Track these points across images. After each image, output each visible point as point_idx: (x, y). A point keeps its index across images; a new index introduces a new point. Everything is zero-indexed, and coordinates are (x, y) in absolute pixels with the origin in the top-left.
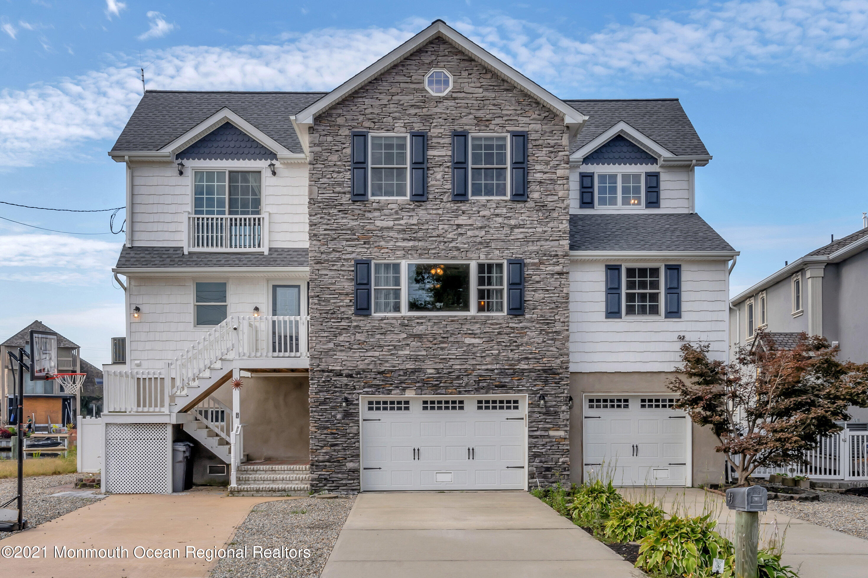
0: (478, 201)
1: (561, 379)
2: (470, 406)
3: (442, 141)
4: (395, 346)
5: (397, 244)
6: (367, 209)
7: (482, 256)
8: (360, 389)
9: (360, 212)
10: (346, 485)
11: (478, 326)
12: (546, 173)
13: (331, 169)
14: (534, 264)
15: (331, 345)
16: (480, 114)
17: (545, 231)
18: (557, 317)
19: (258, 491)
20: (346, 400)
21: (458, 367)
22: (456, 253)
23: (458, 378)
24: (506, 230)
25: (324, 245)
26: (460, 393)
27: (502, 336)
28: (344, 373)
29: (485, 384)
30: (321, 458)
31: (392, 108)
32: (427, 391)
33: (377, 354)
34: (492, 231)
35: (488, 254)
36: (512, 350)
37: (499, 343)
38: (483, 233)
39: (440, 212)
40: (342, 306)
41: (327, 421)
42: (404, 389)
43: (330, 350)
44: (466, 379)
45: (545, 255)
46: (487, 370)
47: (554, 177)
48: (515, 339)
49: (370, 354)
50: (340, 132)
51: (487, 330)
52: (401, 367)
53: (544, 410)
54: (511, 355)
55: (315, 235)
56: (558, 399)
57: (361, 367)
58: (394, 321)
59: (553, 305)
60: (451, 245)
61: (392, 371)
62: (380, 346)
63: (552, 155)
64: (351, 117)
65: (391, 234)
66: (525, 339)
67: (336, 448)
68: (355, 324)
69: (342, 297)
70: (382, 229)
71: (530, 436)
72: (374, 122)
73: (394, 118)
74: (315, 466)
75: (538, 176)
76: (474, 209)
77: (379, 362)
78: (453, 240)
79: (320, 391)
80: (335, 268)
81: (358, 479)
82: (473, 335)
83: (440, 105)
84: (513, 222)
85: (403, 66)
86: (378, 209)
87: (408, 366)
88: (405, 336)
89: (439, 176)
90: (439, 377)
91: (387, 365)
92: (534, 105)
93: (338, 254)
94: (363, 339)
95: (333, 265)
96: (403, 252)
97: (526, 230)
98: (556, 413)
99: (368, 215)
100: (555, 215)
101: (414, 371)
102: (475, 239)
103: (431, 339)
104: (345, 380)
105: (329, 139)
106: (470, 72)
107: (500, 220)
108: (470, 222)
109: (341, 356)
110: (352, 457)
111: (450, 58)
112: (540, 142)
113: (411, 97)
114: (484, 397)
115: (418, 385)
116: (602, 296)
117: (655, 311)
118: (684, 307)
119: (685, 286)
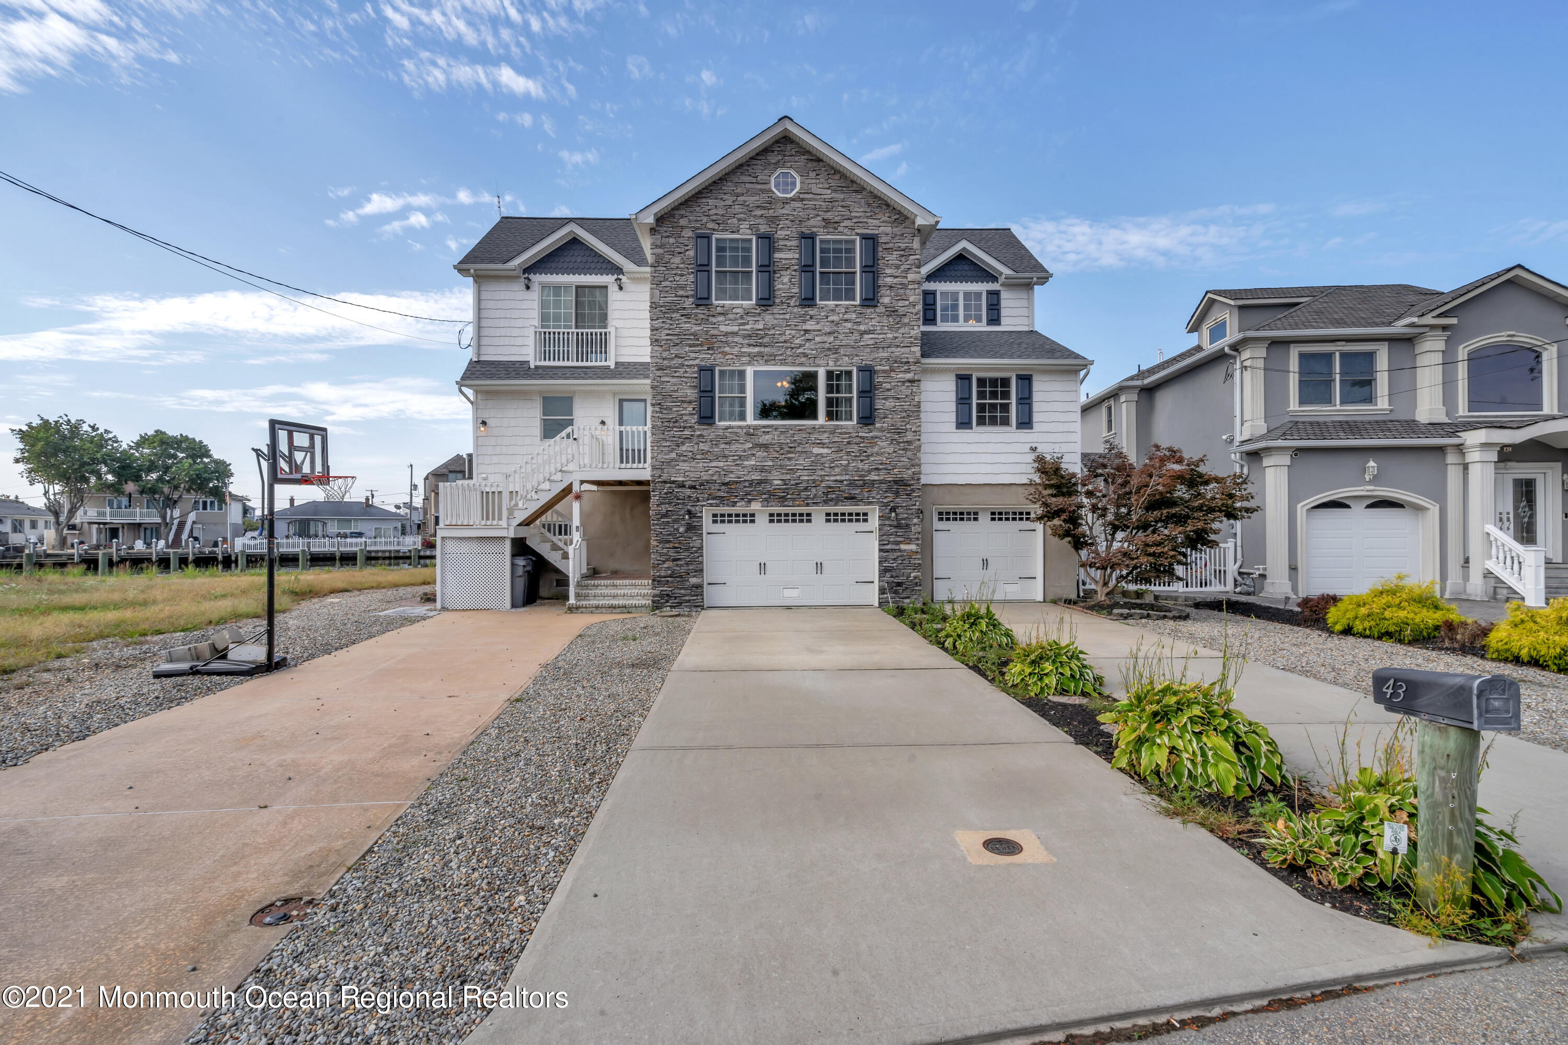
0: (826, 305)
1: (913, 490)
2: (818, 518)
3: (789, 244)
4: (740, 457)
5: (743, 350)
6: (711, 313)
7: (831, 363)
8: (703, 501)
9: (703, 316)
10: (689, 601)
11: (826, 435)
12: (896, 277)
13: (674, 272)
14: (884, 371)
15: (673, 455)
16: (828, 216)
17: (896, 337)
18: (908, 426)
19: (597, 607)
20: (689, 512)
21: (806, 478)
22: (803, 359)
23: (806, 489)
24: (856, 336)
25: (666, 351)
26: (808, 505)
27: (852, 446)
28: (687, 484)
29: (834, 496)
30: (663, 573)
31: (737, 209)
32: (773, 503)
33: (721, 464)
34: (841, 337)
35: (837, 360)
36: (862, 461)
37: (848, 453)
38: (832, 339)
39: (787, 316)
40: (685, 414)
41: (669, 535)
42: (750, 501)
43: (673, 460)
44: (814, 490)
45: (896, 362)
46: (836, 481)
47: (905, 281)
48: (865, 449)
49: (714, 464)
50: (683, 234)
51: (836, 439)
52: (746, 478)
53: (895, 523)
54: (860, 465)
55: (657, 340)
56: (910, 512)
57: (705, 478)
58: (739, 430)
59: (904, 414)
60: (799, 351)
61: (737, 482)
62: (725, 456)
63: (903, 259)
64: (695, 218)
65: (736, 340)
66: (876, 449)
67: (679, 562)
68: (699, 433)
69: (685, 405)
70: (726, 334)
71: (881, 550)
72: (718, 224)
73: (740, 220)
74: (657, 581)
75: (889, 280)
76: (822, 314)
77: (723, 473)
78: (801, 346)
79: (662, 503)
80: (677, 374)
81: (702, 595)
82: (822, 445)
83: (787, 206)
84: (862, 328)
85: (749, 165)
86: (723, 314)
87: (754, 477)
88: (751, 445)
89: (786, 280)
90: (787, 489)
91: (732, 476)
92: (884, 207)
93: (680, 361)
94: (706, 449)
95: (676, 372)
96: (748, 358)
97: (876, 336)
98: (908, 526)
99: (711, 319)
100: (906, 320)
101: (760, 482)
102: (823, 345)
103: (778, 449)
104: (688, 492)
105: (672, 240)
106: (818, 172)
107: (849, 325)
108: (818, 327)
109: (684, 466)
110: (696, 571)
111: (797, 158)
112: (891, 245)
113: (757, 198)
114: (832, 509)
115: (764, 496)
116: (952, 407)
117: (1005, 422)
118: (1036, 417)
119: (1036, 397)
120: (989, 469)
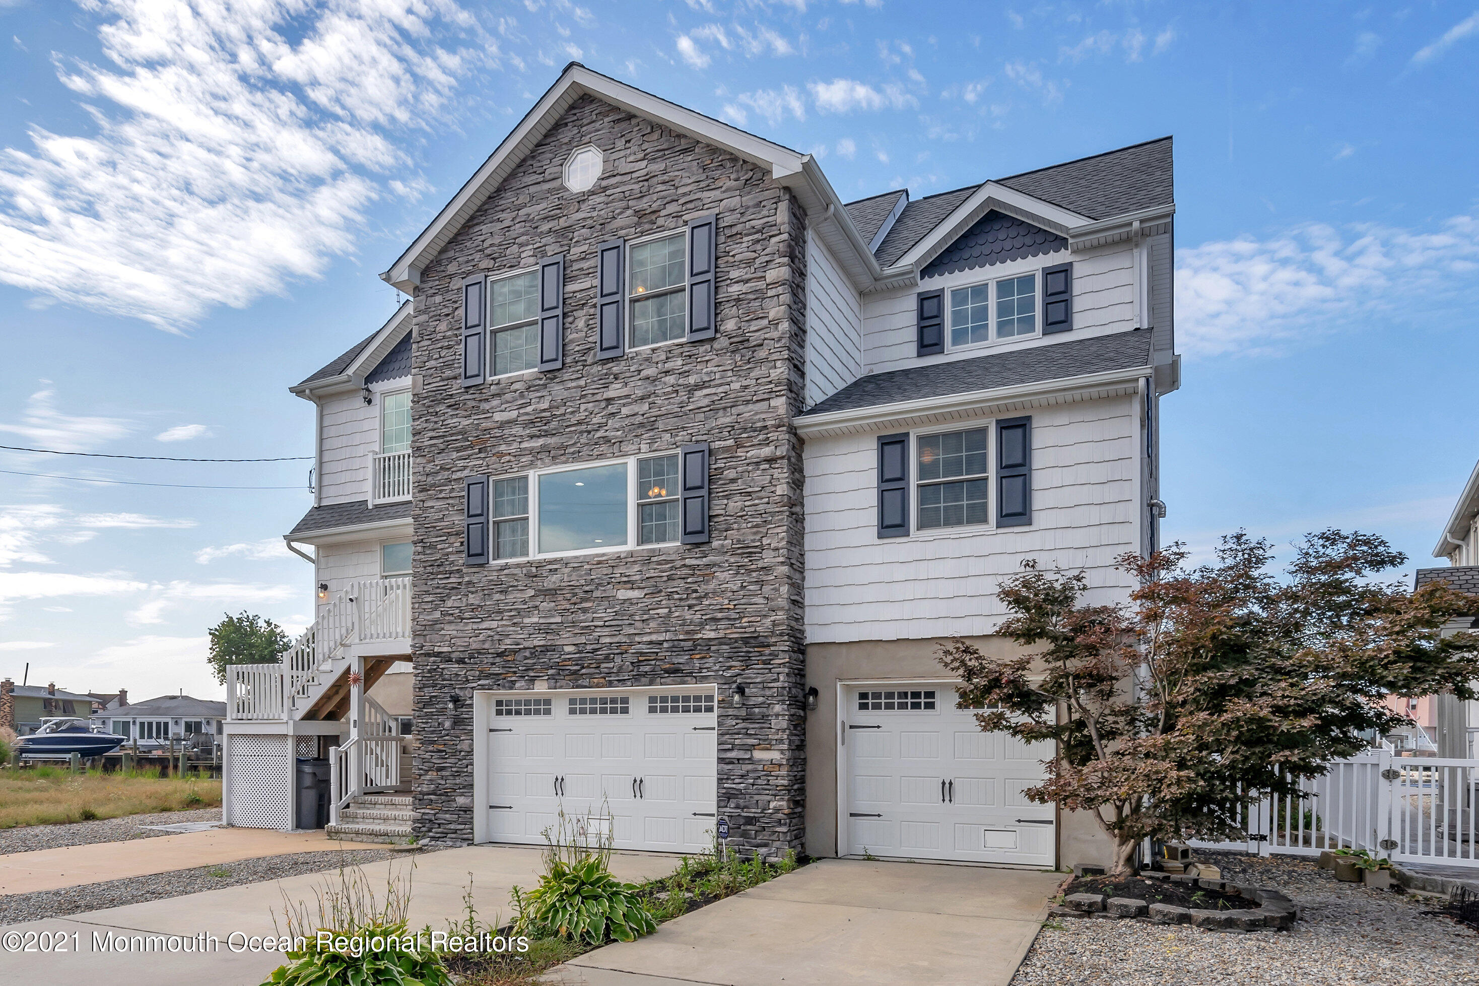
0: (637, 354)
1: (775, 655)
2: (639, 707)
3: (585, 265)
4: (519, 611)
5: (523, 445)
6: (484, 396)
7: (644, 447)
8: (473, 681)
9: (473, 403)
10: (455, 831)
11: (637, 568)
12: (747, 281)
13: (439, 345)
14: (726, 449)
15: (437, 615)
16: (643, 204)
17: (746, 387)
18: (765, 541)
19: (357, 833)
20: (456, 700)
21: (608, 640)
22: (604, 448)
23: (607, 658)
24: (683, 396)
25: (429, 462)
26: (610, 684)
27: (675, 583)
28: (454, 655)
29: (647, 668)
30: (425, 788)
31: (518, 229)
32: (563, 683)
33: (494, 624)
34: (659, 402)
35: (653, 441)
36: (690, 607)
37: (669, 596)
38: (646, 407)
39: (582, 382)
40: (451, 553)
41: (433, 732)
42: (532, 680)
43: (436, 622)
44: (618, 660)
45: (745, 430)
46: (651, 643)
47: (761, 285)
48: (695, 587)
49: (485, 625)
50: (452, 286)
51: (652, 573)
52: (526, 644)
53: (743, 712)
54: (688, 615)
55: (419, 449)
56: (768, 692)
57: (474, 646)
58: (517, 571)
59: (758, 520)
60: (598, 434)
61: (515, 652)
62: (500, 612)
63: (759, 247)
64: (465, 259)
65: (514, 431)
66: (712, 586)
67: (444, 773)
68: (467, 579)
69: (452, 539)
70: (502, 425)
71: (721, 760)
72: (494, 259)
73: (521, 245)
74: (420, 800)
75: (735, 289)
76: (632, 369)
77: (497, 637)
78: (600, 426)
79: (425, 686)
80: (442, 495)
81: (472, 823)
82: (631, 584)
83: (584, 206)
84: (692, 380)
85: (533, 157)
86: (498, 395)
87: (536, 643)
88: (532, 593)
89: (581, 324)
90: (580, 659)
91: (508, 641)
92: (728, 165)
93: (446, 474)
94: (477, 602)
95: (441, 491)
96: (530, 458)
97: (713, 390)
98: (765, 718)
99: (485, 406)
100: (762, 354)
101: (546, 649)
102: (632, 420)
103: (568, 596)
104: (455, 668)
105: (438, 299)
106: (628, 137)
107: (671, 379)
108: (625, 391)
109: (450, 630)
110: (464, 787)
111: (597, 125)
112: (739, 228)
113: (543, 205)
114: (658, 689)
115: (550, 672)
116: (872, 497)
117: (978, 516)
118: (1039, 501)
119: (1039, 459)
120: (943, 608)
